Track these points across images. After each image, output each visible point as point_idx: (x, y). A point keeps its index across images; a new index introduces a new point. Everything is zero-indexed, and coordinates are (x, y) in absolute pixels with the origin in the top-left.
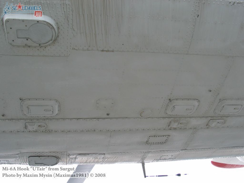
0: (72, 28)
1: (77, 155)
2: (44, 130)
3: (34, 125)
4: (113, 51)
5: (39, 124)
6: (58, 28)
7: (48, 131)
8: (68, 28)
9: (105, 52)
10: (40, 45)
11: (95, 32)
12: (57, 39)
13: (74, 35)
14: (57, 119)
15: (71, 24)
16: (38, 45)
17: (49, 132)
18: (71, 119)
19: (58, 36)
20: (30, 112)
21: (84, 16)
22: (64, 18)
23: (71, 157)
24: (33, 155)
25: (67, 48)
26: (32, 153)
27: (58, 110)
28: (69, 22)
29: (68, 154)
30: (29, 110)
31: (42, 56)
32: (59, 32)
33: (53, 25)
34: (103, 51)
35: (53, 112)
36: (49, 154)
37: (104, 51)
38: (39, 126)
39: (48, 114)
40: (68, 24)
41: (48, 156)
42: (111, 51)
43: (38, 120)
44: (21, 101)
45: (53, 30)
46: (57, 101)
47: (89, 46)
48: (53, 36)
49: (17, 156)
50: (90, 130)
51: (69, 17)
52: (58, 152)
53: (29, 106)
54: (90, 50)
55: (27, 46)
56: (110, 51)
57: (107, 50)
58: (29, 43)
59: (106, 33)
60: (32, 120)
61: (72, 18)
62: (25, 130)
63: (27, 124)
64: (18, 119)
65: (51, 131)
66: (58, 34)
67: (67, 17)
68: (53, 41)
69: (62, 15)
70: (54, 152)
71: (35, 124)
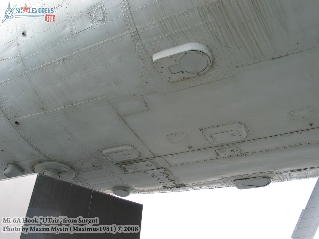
0: (226, 46)
1: (290, 172)
2: (239, 154)
3: (225, 152)
4: (287, 55)
5: (231, 149)
6: (211, 51)
7: (244, 154)
8: (221, 47)
9: (277, 59)
10: (198, 74)
11: (256, 41)
12: (214, 62)
13: (231, 52)
14: (249, 141)
15: (223, 42)
16: (196, 74)
17: (246, 154)
18: (265, 138)
19: (214, 59)
20: (216, 140)
21: (234, 28)
22: (213, 38)
23: (283, 174)
24: (238, 178)
25: (229, 68)
26: (235, 176)
27: (247, 132)
28: (220, 41)
29: (279, 173)
30: (214, 139)
31: (205, 83)
32: (213, 55)
33: (203, 50)
34: (273, 59)
35: (240, 135)
36: (256, 176)
37: (275, 58)
38: (231, 151)
39: (236, 139)
40: (220, 43)
41: (256, 177)
42: (285, 56)
43: (227, 145)
44: (202, 131)
45: (205, 56)
46: (241, 123)
47: (255, 59)
48: (207, 62)
49: (221, 181)
50: (295, 145)
51: (218, 35)
52: (265, 172)
53: (211, 135)
54: (257, 63)
55: (185, 78)
56: (283, 56)
57: (278, 56)
58: (186, 75)
59: (270, 38)
60: (221, 147)
61: (222, 36)
62: (218, 157)
63: (218, 151)
64: (206, 148)
65: (247, 153)
66: (213, 57)
67: (216, 36)
68: (210, 66)
69: (209, 36)
70: (260, 173)
71: (226, 150)
